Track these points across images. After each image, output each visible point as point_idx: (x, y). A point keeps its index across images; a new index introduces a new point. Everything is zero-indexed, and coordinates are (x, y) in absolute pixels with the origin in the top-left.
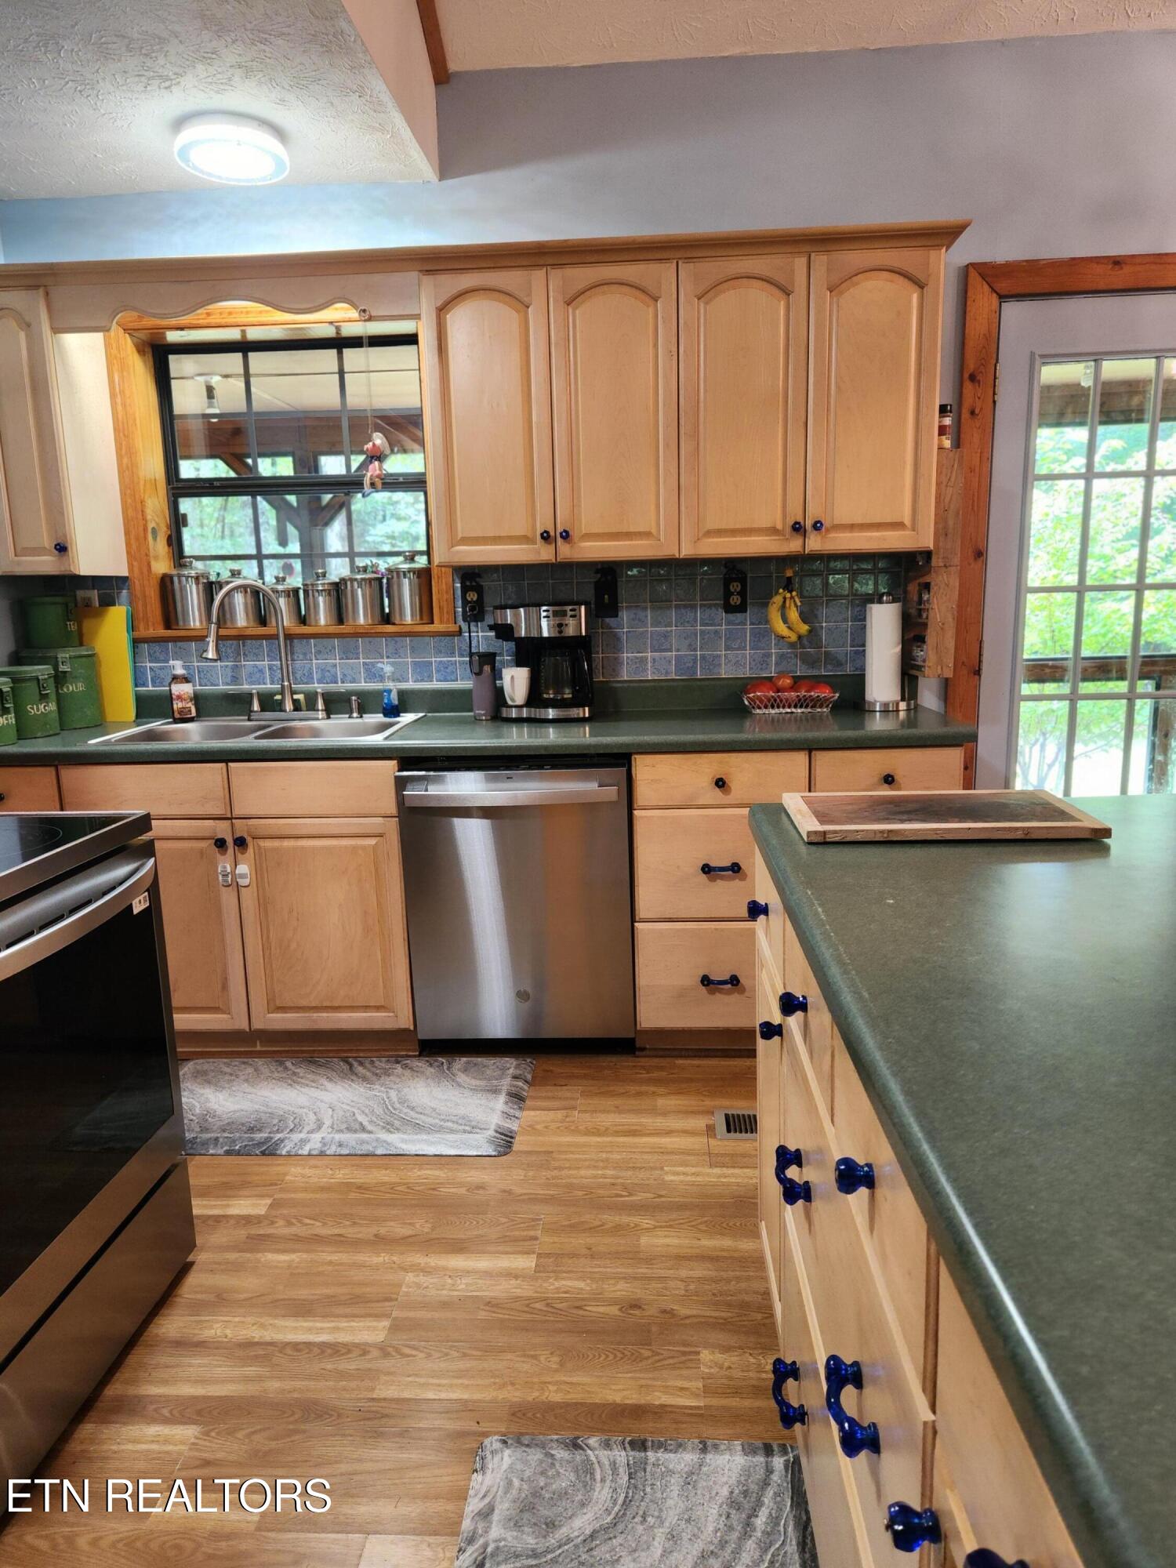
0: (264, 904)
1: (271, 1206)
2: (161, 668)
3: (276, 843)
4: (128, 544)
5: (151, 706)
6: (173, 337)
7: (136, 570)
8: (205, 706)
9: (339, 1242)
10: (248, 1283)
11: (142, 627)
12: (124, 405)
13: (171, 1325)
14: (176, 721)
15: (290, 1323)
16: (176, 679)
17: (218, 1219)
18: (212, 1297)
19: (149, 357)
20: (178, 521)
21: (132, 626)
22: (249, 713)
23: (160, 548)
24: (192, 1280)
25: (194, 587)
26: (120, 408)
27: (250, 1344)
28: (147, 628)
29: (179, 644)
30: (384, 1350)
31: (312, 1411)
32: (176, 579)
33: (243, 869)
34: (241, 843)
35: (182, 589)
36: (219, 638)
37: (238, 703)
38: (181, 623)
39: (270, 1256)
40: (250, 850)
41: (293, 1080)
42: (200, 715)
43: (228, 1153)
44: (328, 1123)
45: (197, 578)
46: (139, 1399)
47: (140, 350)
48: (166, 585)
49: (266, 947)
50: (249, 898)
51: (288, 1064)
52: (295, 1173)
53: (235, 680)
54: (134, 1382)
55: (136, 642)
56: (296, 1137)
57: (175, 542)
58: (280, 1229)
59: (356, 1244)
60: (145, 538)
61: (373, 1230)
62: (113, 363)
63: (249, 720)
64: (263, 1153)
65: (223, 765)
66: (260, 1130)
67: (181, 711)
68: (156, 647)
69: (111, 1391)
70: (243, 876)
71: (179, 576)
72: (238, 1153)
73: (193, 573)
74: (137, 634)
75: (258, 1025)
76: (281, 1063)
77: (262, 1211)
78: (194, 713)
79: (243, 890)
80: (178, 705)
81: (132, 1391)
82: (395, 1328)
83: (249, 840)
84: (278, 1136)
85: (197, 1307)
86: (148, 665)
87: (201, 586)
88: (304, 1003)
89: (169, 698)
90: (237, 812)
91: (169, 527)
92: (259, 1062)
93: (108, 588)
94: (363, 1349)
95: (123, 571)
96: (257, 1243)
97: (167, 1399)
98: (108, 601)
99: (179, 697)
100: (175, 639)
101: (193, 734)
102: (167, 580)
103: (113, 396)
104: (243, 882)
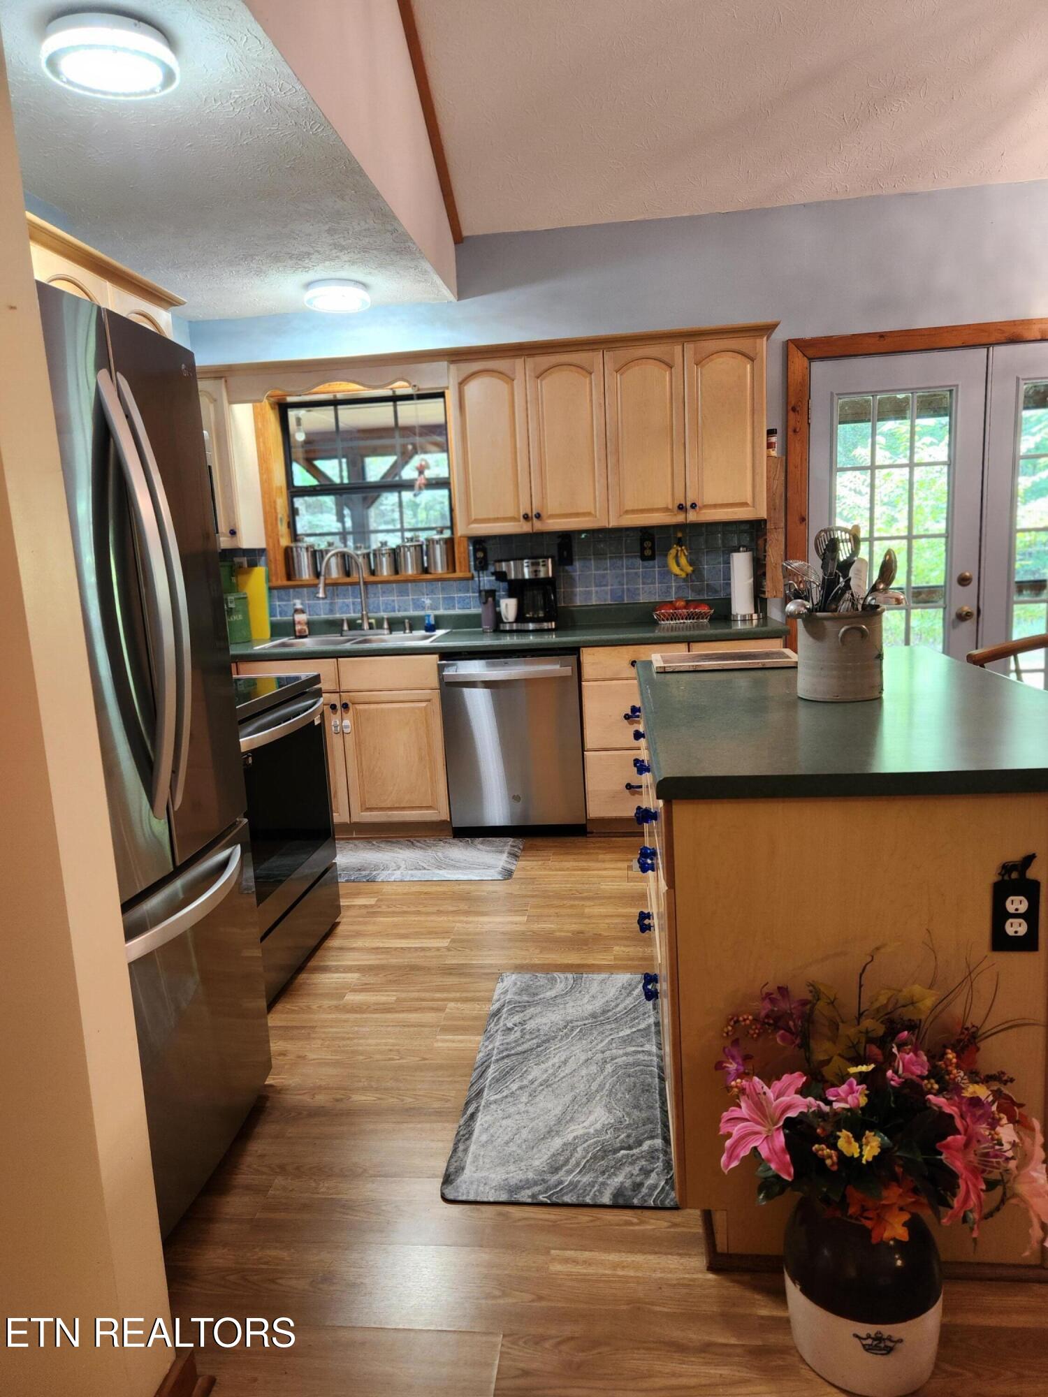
0: (359, 744)
1: (377, 901)
2: (285, 605)
3: (366, 706)
4: (266, 528)
5: (278, 630)
6: (290, 399)
7: (271, 545)
8: (314, 628)
9: (419, 913)
10: (370, 928)
11: (274, 579)
12: (264, 443)
13: (334, 942)
14: (297, 637)
15: (398, 941)
16: (296, 611)
17: (348, 906)
18: (353, 934)
19: (277, 411)
20: (294, 512)
21: (269, 579)
22: (341, 632)
23: (283, 529)
24: (340, 929)
25: (305, 554)
26: (262, 445)
27: (377, 948)
28: (277, 580)
29: (297, 590)
30: (448, 949)
31: (414, 968)
32: (294, 549)
33: (347, 722)
34: (345, 706)
35: (299, 556)
36: (326, 585)
37: (333, 626)
38: (297, 576)
39: (382, 919)
40: (351, 711)
41: (379, 849)
42: (311, 634)
43: (347, 881)
44: (403, 866)
45: (307, 549)
46: (327, 966)
47: (272, 406)
48: (288, 554)
49: (360, 771)
50: (350, 740)
51: (374, 843)
52: (387, 888)
53: (331, 611)
54: (325, 961)
55: (270, 589)
56: (385, 873)
57: (292, 525)
58: (384, 909)
59: (428, 914)
60: (277, 524)
61: (436, 908)
62: (258, 417)
63: (342, 636)
64: (368, 881)
65: (335, 660)
66: (364, 870)
67: (300, 631)
68: (283, 592)
69: (312, 964)
70: (347, 727)
71: (297, 547)
72: (354, 881)
73: (305, 545)
74: (271, 584)
75: (355, 819)
76: (370, 842)
77: (373, 903)
78: (307, 633)
79: (346, 736)
80: (298, 628)
81: (322, 964)
82: (453, 941)
83: (350, 705)
84: (375, 873)
85: (346, 937)
86: (278, 603)
87: (309, 553)
88: (383, 805)
89: (293, 623)
90: (343, 688)
91: (289, 517)
92: (356, 842)
93: (253, 556)
94: (438, 949)
95: (262, 545)
96: (374, 914)
97: (341, 966)
98: (253, 564)
99: (299, 623)
100: (294, 587)
101: (309, 644)
102: (289, 550)
103: (257, 438)
104: (346, 731)
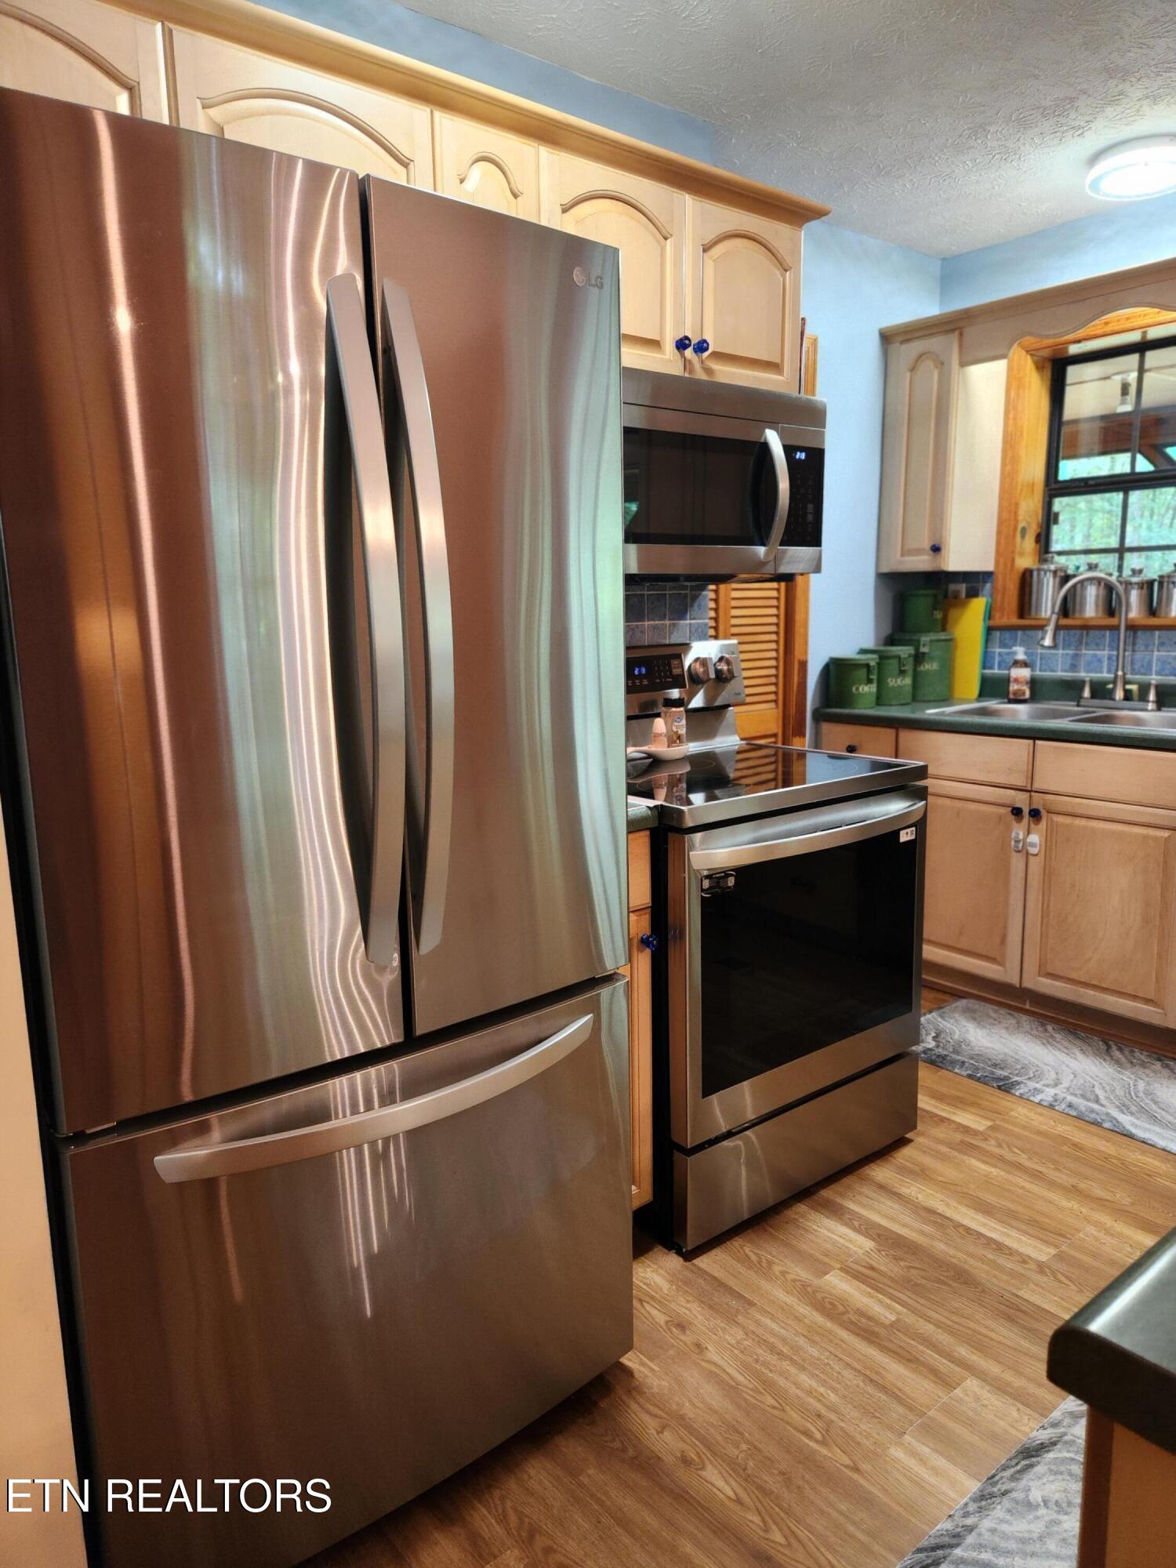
0: (1048, 873)
1: (990, 1128)
2: (1008, 654)
3: (1068, 820)
4: (998, 543)
5: (994, 687)
6: (1074, 349)
7: (1001, 567)
8: (1038, 690)
9: (1037, 1176)
10: (949, 1172)
11: (997, 615)
12: (1015, 419)
13: (880, 1172)
14: (1011, 701)
15: (971, 1213)
16: (1017, 663)
17: (943, 1120)
18: (917, 1169)
19: (1048, 373)
20: (1050, 518)
21: (989, 614)
22: (1078, 699)
23: (1029, 544)
24: (906, 1152)
25: (1051, 580)
26: (1011, 422)
27: (932, 1211)
28: (1000, 618)
29: (1028, 632)
30: (1041, 1268)
31: (962, 1278)
32: (1035, 574)
33: (1034, 838)
34: (1035, 814)
35: (1040, 582)
36: (1058, 628)
37: (1070, 689)
38: (1033, 613)
39: (974, 1162)
40: (1043, 823)
41: (1049, 1041)
42: (1034, 698)
43: (970, 1076)
44: (1065, 1084)
45: (1055, 572)
46: (842, 1207)
47: (1039, 367)
48: (1026, 582)
49: (1045, 914)
50: (1036, 865)
51: (1050, 1028)
52: (1020, 1112)
53: (1074, 667)
54: (842, 1195)
55: (990, 630)
56: (1032, 1085)
57: (1044, 540)
58: (991, 1146)
59: (1052, 1184)
60: (1014, 536)
61: (1074, 1181)
62: (1014, 383)
63: (1078, 705)
64: (999, 1088)
65: (1031, 742)
66: (1002, 1069)
67: (1015, 693)
68: (1007, 635)
69: (826, 1193)
70: (1033, 845)
71: (1039, 570)
72: (978, 1080)
73: (1052, 567)
74: (992, 623)
75: (1028, 984)
76: (1043, 1025)
77: (981, 1128)
78: (1027, 695)
79: (1031, 859)
80: (1013, 687)
81: (839, 1200)
82: (1060, 1257)
83: (1043, 813)
84: (1016, 1079)
85: (903, 1170)
86: (998, 650)
87: (1058, 579)
88: (1074, 976)
89: (1007, 680)
90: (1037, 786)
91: (1041, 527)
92: (1024, 1018)
93: (974, 582)
94: (1024, 1260)
95: (989, 567)
96: (967, 1148)
97: (860, 1217)
98: (973, 593)
99: (1016, 681)
100: (1024, 628)
101: (1021, 714)
102: (1028, 576)
103: (1007, 412)
104: (1033, 850)
